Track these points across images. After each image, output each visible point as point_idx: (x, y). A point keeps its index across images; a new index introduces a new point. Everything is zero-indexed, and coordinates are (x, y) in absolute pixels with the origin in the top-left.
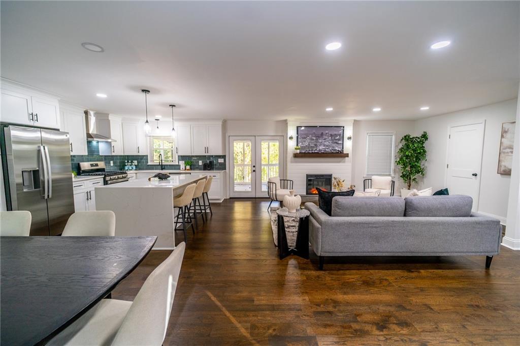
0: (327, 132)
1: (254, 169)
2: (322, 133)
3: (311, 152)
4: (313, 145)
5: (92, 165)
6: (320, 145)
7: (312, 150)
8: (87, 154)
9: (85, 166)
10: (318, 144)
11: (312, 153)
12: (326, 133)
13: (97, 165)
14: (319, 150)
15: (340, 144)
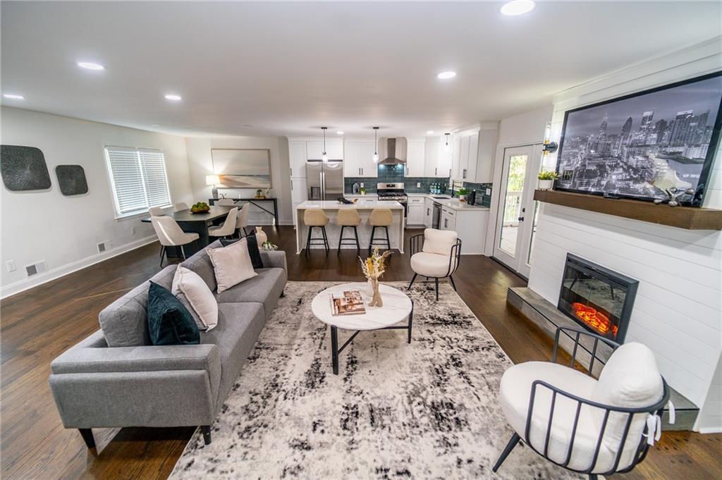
0: (647, 114)
1: (524, 215)
2: (630, 120)
3: (582, 188)
4: (594, 168)
5: (388, 186)
6: (613, 168)
7: (588, 184)
8: (377, 176)
9: (380, 186)
10: (607, 162)
11: (586, 192)
12: (644, 119)
13: (393, 186)
14: (608, 186)
15: (694, 162)
